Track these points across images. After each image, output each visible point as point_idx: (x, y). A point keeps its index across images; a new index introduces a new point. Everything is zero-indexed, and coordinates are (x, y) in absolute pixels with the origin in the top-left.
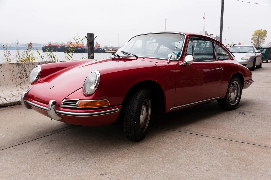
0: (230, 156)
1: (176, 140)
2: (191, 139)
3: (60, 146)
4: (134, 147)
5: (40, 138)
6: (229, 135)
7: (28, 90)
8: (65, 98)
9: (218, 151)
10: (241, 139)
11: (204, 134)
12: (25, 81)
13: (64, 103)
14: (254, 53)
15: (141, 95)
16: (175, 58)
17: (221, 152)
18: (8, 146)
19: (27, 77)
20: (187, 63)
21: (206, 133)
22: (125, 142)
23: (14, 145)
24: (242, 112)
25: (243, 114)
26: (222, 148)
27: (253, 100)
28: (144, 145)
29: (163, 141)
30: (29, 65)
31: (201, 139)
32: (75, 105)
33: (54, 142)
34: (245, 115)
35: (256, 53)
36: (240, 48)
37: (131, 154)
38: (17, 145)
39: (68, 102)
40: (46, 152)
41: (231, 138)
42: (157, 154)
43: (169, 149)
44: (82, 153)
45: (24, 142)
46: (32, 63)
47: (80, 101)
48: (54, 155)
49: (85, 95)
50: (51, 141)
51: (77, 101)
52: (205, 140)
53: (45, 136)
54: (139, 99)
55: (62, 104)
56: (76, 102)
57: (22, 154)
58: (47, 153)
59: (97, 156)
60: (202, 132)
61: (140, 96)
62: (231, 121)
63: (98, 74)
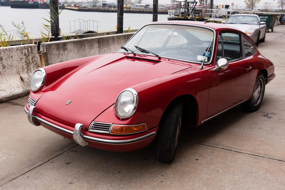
0: (276, 180)
1: (211, 159)
2: (226, 157)
3: (81, 171)
4: (168, 171)
5: (51, 159)
6: (265, 150)
7: (35, 103)
8: (93, 121)
9: (262, 175)
10: (279, 156)
11: (238, 149)
12: (2, 73)
13: (92, 127)
14: (258, 24)
15: (177, 112)
16: (206, 61)
17: (264, 175)
18: (18, 172)
19: (4, 68)
20: (220, 68)
21: (239, 148)
22: (154, 164)
23: (24, 171)
24: (267, 114)
25: (268, 117)
26: (264, 170)
27: (272, 95)
28: (177, 167)
29: (196, 161)
30: (6, 52)
31: (237, 156)
32: (109, 131)
33: (71, 164)
34: (271, 119)
35: (260, 24)
36: (242, 17)
37: (169, 182)
38: (28, 170)
39: (97, 126)
40: (70, 181)
41: (268, 155)
42: (198, 181)
43: (208, 173)
44: (112, 181)
45: (35, 166)
46: (9, 49)
47: (114, 125)
48: (81, 185)
49: (118, 118)
50: (68, 163)
51: (110, 125)
52: (242, 158)
53: (56, 155)
54: (176, 118)
55: (90, 128)
56: (110, 127)
57: (42, 185)
58: (71, 183)
59: (131, 185)
60: (234, 146)
61: (177, 114)
62: (259, 127)
63: (135, 94)
